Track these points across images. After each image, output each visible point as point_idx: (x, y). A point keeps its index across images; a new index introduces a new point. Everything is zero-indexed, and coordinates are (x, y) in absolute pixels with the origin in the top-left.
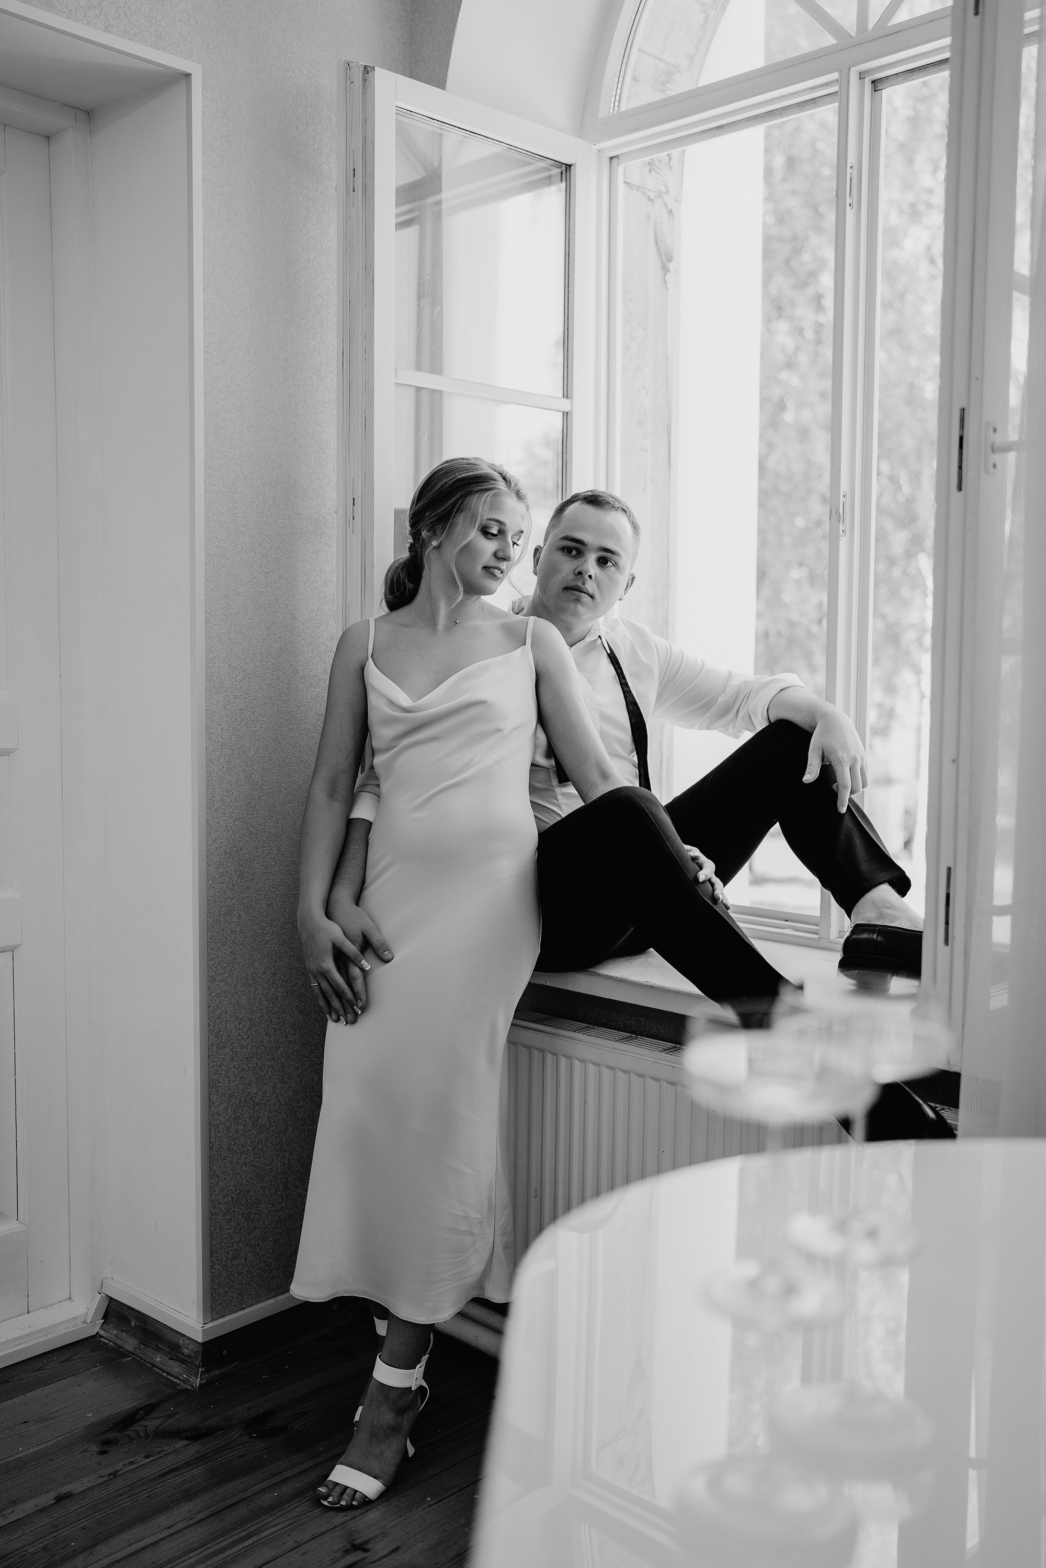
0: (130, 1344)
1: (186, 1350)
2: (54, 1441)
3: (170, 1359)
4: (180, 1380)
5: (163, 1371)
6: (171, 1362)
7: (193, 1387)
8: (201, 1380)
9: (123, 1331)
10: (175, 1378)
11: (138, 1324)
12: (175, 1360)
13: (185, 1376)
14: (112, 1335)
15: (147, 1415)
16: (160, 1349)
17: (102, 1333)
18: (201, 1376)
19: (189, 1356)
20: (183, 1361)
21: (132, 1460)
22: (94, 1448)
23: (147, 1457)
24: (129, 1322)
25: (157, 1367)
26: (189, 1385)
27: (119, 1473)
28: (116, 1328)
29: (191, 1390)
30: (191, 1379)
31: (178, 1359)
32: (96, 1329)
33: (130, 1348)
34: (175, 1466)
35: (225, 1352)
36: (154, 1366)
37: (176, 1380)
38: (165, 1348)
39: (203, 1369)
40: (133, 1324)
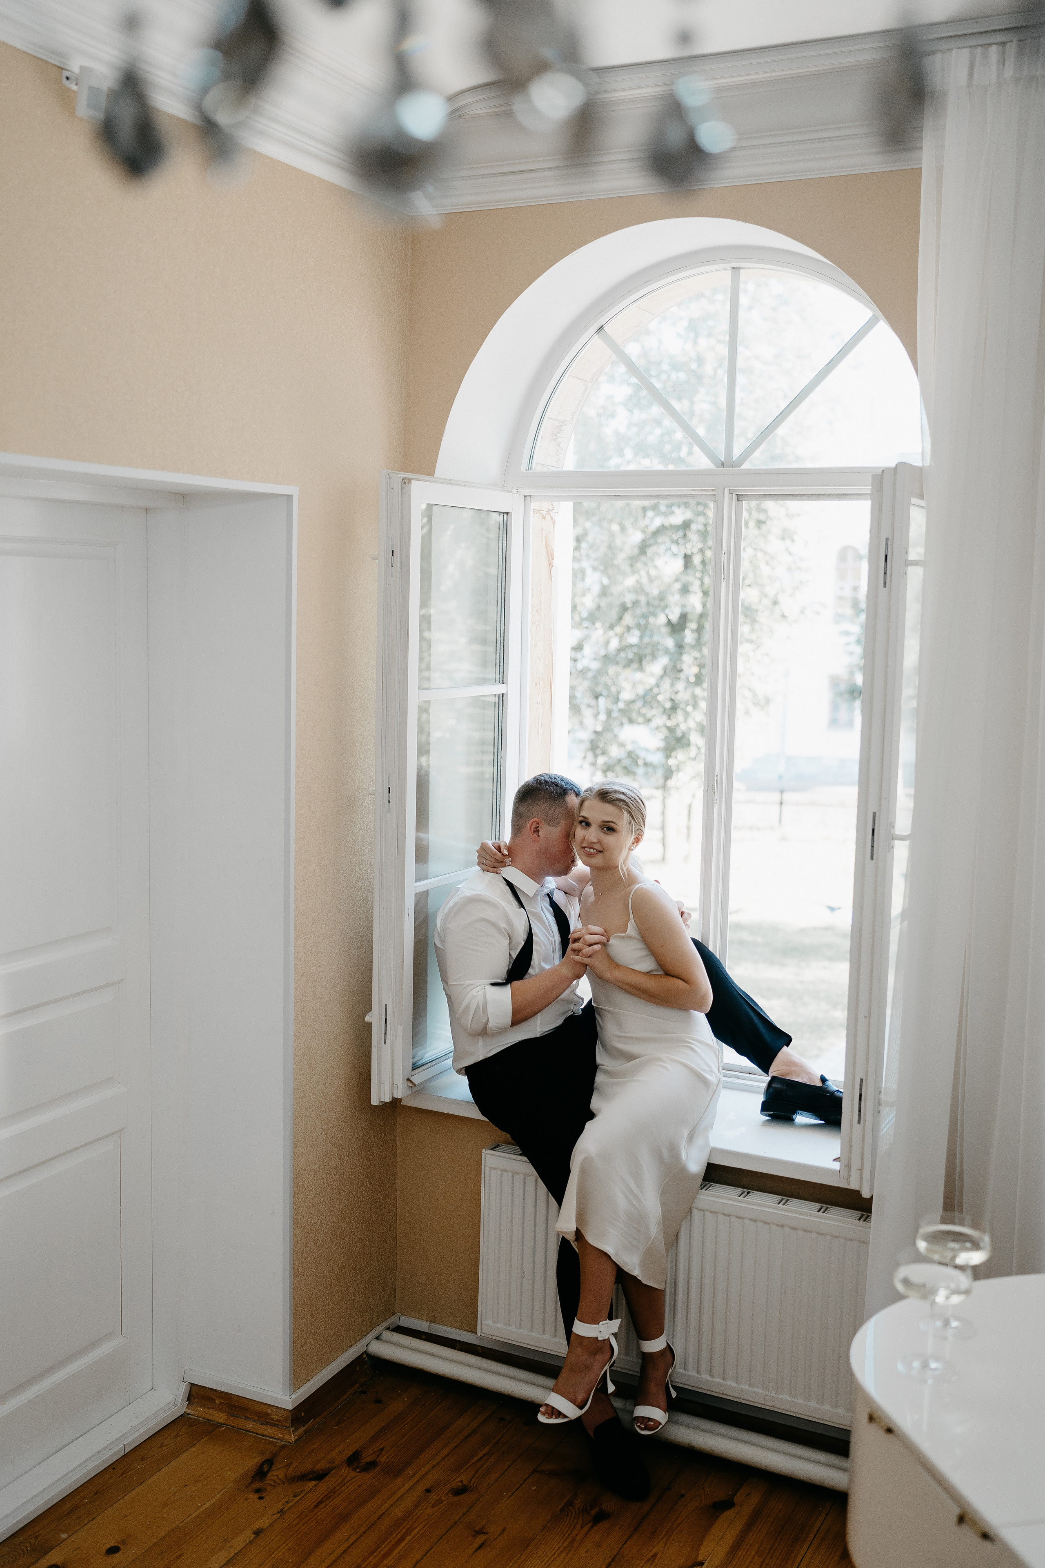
0: (220, 1417)
1: (275, 1416)
2: (219, 1496)
3: (261, 1424)
4: (276, 1439)
5: (258, 1434)
6: (263, 1427)
7: (290, 1442)
8: (295, 1437)
9: (209, 1408)
10: (270, 1437)
11: (223, 1401)
12: (266, 1425)
13: (280, 1435)
14: (198, 1412)
15: (271, 1467)
16: (248, 1417)
17: (189, 1411)
18: (293, 1434)
19: (277, 1421)
20: (274, 1425)
21: (287, 1499)
22: (253, 1496)
23: (295, 1496)
24: (213, 1400)
25: (250, 1432)
26: (286, 1442)
27: (284, 1510)
28: (202, 1406)
29: (288, 1445)
30: (285, 1437)
31: (267, 1423)
32: (184, 1409)
33: (221, 1420)
34: (319, 1499)
35: (303, 1414)
36: (247, 1431)
37: (272, 1440)
38: (254, 1417)
39: (293, 1429)
40: (217, 1402)
